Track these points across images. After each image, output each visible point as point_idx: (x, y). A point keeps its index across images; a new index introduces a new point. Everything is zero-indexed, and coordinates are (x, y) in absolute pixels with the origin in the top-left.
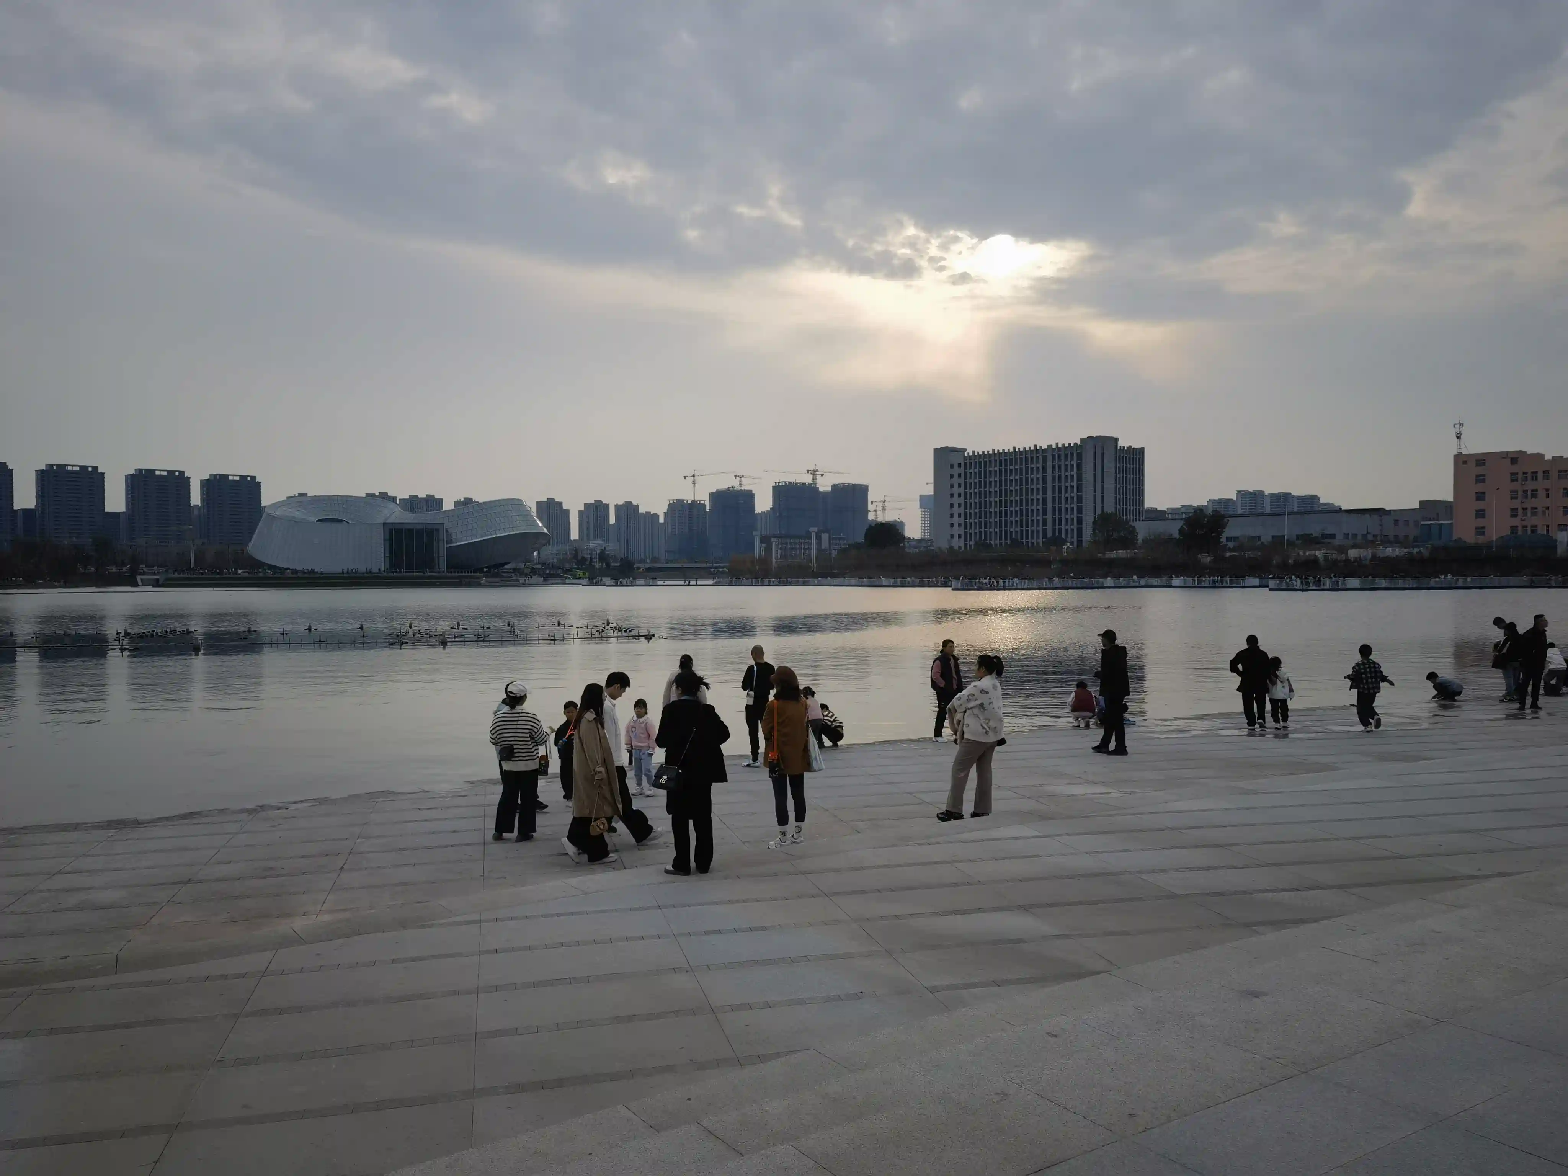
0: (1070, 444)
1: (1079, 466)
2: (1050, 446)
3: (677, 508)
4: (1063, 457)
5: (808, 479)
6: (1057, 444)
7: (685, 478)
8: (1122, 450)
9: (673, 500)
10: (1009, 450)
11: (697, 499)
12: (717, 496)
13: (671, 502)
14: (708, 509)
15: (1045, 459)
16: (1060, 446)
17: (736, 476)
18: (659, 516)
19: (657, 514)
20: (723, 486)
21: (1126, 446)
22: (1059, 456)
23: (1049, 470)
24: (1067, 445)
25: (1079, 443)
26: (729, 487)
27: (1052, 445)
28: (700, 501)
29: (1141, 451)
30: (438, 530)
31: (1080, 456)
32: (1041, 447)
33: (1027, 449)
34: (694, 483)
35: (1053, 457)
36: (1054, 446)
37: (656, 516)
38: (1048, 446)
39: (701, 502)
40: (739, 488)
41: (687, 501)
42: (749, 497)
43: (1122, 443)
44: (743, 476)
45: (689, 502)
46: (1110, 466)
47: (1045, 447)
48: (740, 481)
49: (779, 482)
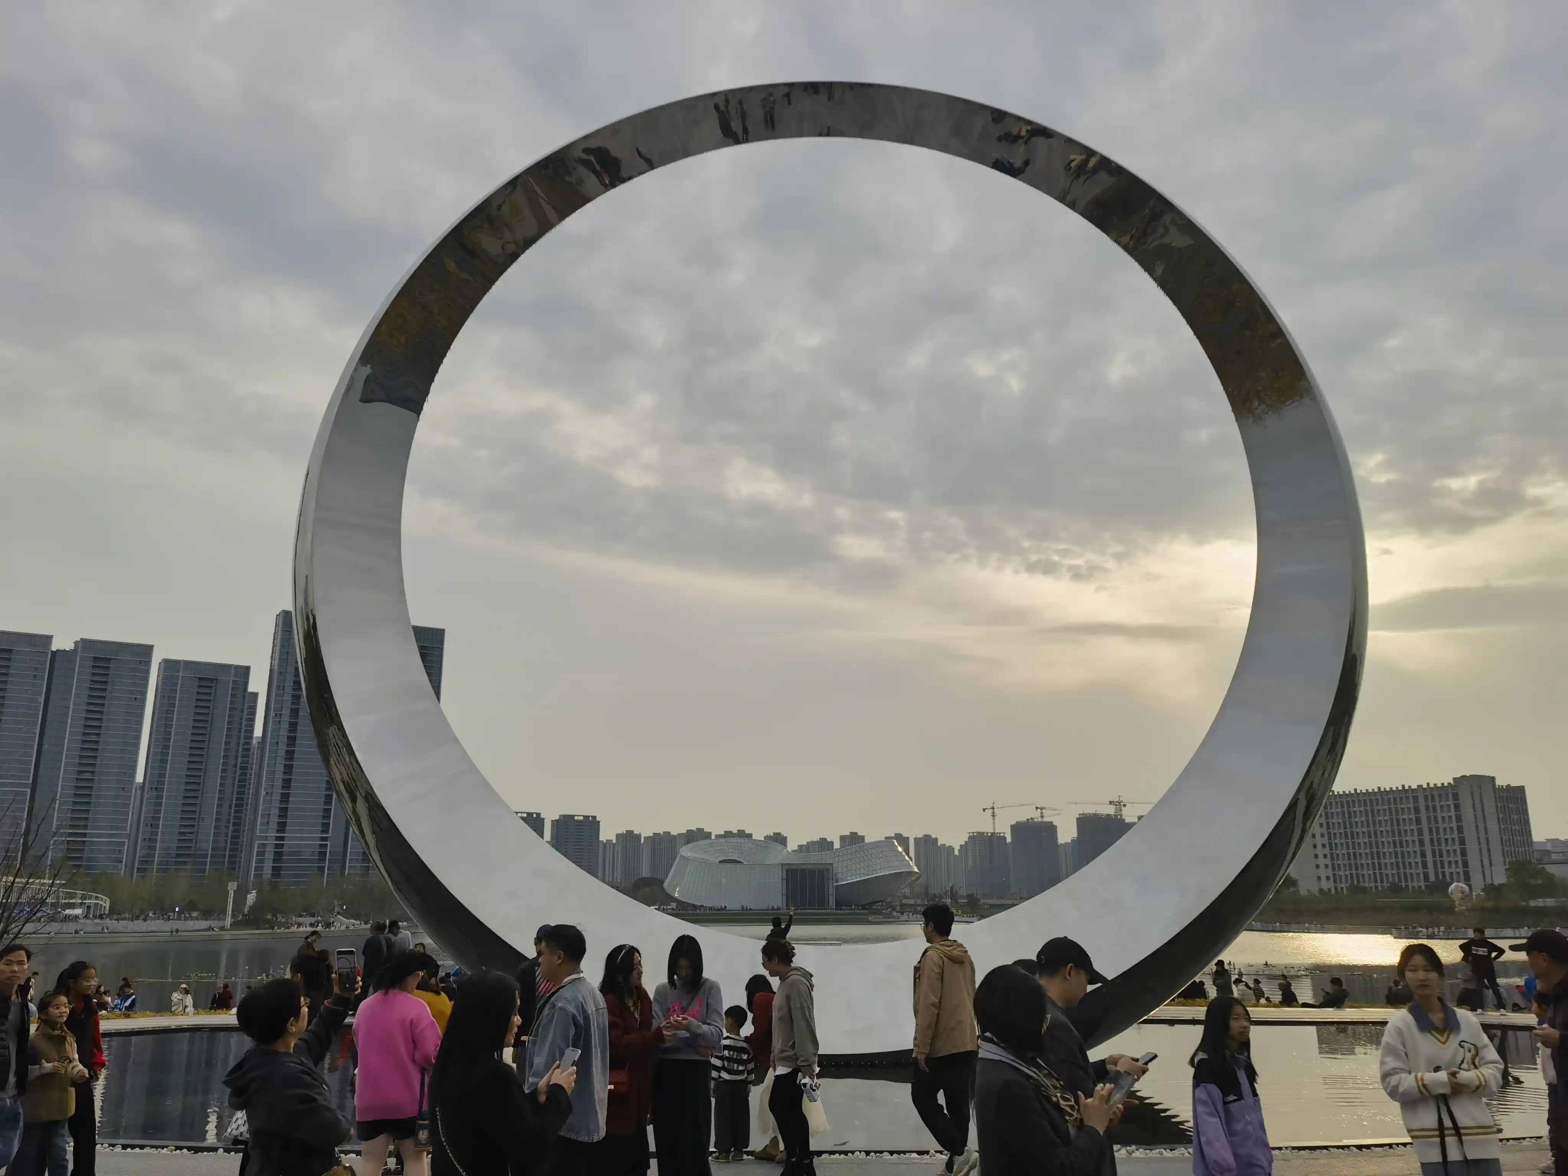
0: (1443, 784)
1: (1457, 807)
2: (1420, 786)
3: (977, 839)
4: (1437, 798)
5: (1111, 810)
6: (1428, 784)
7: (984, 810)
8: (1501, 789)
9: (973, 833)
10: (1373, 790)
11: (996, 831)
12: (1016, 828)
13: (971, 834)
14: (1009, 840)
15: (1416, 799)
16: (1432, 786)
17: (1037, 808)
18: (954, 848)
19: (952, 846)
20: (1023, 818)
21: (1505, 784)
22: (1433, 796)
23: (1422, 809)
24: (1439, 785)
25: (1452, 782)
26: (1028, 820)
27: (1422, 786)
28: (1000, 833)
29: (1521, 790)
30: (828, 870)
31: (1456, 796)
32: (1410, 787)
33: (1394, 789)
34: (993, 815)
35: (1426, 797)
36: (1425, 786)
37: (951, 849)
38: (1418, 786)
39: (1001, 835)
40: (1040, 820)
41: (987, 833)
42: (1050, 829)
43: (1499, 782)
44: (1044, 808)
45: (989, 835)
46: (1490, 806)
47: (1414, 787)
48: (1042, 813)
49: (1083, 814)
